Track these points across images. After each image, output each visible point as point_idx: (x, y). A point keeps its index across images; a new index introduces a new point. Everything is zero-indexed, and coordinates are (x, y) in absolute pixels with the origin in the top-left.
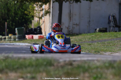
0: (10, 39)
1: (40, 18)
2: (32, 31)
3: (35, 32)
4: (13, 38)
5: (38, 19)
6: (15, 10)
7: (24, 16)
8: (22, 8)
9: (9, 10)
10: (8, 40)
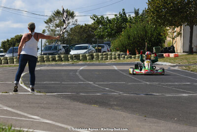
1: (173, 39)
5: (172, 40)
6: (151, 31)
7: (159, 37)
8: (157, 30)
9: (146, 32)
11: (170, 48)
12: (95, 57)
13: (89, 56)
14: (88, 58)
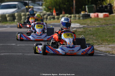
0: (75, 18)
2: (102, 9)
3: (106, 10)
4: (78, 17)
10: (74, 19)
11: (106, 7)
12: (17, 18)
13: (9, 16)
14: (8, 19)
